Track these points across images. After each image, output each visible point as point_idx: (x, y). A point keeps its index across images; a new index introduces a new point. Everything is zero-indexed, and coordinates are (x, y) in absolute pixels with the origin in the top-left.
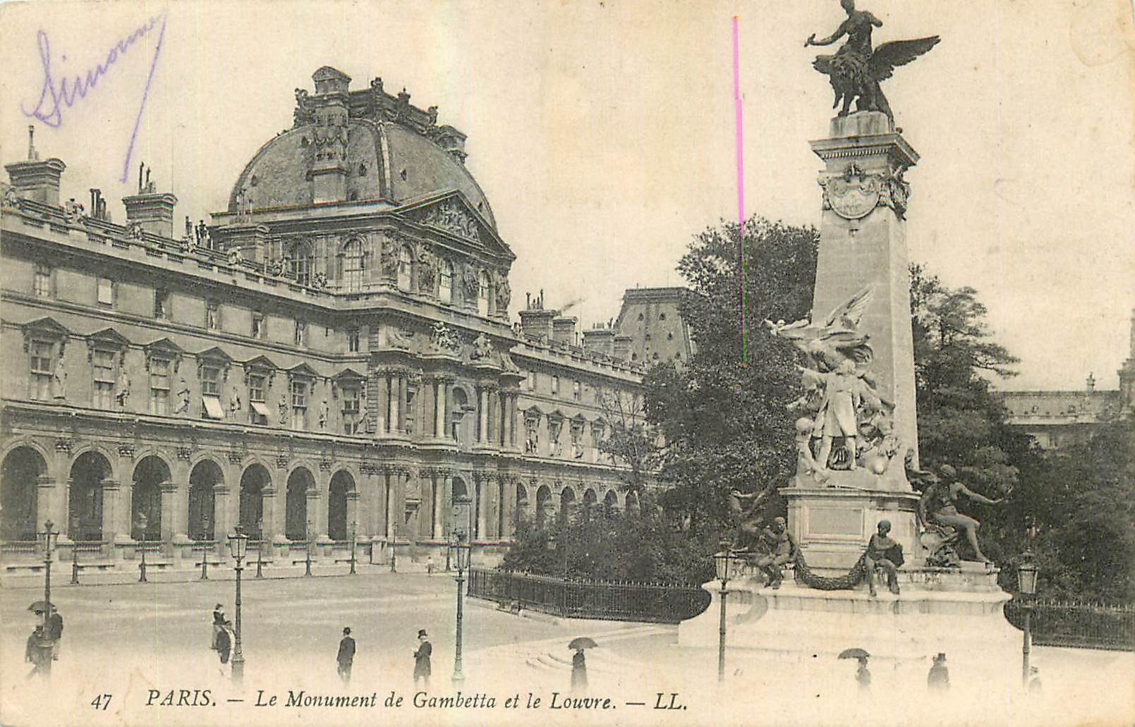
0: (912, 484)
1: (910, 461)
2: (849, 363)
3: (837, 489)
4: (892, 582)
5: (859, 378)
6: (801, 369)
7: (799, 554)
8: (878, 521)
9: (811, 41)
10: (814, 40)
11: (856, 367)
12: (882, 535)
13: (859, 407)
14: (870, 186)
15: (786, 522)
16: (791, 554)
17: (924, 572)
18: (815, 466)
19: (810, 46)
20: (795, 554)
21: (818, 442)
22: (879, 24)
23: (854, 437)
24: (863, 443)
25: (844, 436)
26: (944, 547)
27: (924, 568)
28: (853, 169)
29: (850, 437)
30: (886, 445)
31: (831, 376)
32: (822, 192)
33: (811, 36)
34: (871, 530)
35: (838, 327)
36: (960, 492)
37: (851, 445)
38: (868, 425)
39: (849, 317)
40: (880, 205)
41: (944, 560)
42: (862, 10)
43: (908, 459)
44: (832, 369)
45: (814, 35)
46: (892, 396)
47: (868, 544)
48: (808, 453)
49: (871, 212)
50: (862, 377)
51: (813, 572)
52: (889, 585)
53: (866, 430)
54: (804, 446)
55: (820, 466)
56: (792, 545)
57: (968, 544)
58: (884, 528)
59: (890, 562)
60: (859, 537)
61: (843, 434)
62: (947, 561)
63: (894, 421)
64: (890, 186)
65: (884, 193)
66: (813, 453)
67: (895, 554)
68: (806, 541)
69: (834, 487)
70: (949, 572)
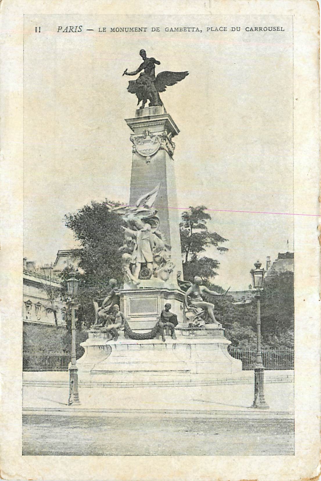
0: (180, 287)
1: (179, 276)
2: (147, 226)
3: (144, 289)
4: (172, 335)
5: (153, 233)
6: (124, 228)
7: (126, 323)
8: (165, 304)
9: (125, 73)
10: (127, 72)
11: (152, 227)
12: (167, 311)
13: (154, 248)
14: (155, 140)
15: (120, 307)
16: (122, 323)
17: (189, 330)
18: (133, 278)
19: (125, 75)
20: (124, 323)
21: (134, 266)
22: (159, 63)
23: (152, 263)
24: (156, 266)
25: (146, 262)
26: (197, 318)
27: (188, 328)
28: (147, 132)
29: (149, 262)
30: (167, 267)
31: (138, 233)
32: (132, 144)
33: (125, 70)
34: (161, 308)
35: (142, 209)
36: (204, 291)
37: (150, 266)
38: (158, 256)
39: (147, 204)
40: (161, 148)
41: (198, 323)
42: (150, 57)
43: (179, 275)
44: (139, 229)
45: (127, 70)
46: (170, 243)
47: (160, 316)
48: (129, 272)
49: (157, 152)
50: (155, 233)
51: (133, 331)
52: (171, 335)
53: (157, 259)
54: (127, 268)
55: (135, 278)
56: (123, 318)
57: (209, 316)
58: (168, 307)
59: (172, 324)
60: (155, 313)
61: (146, 261)
62: (199, 324)
63: (172, 255)
64: (165, 140)
65: (162, 143)
66: (132, 272)
67: (173, 319)
68: (130, 317)
69: (142, 288)
70: (200, 330)
